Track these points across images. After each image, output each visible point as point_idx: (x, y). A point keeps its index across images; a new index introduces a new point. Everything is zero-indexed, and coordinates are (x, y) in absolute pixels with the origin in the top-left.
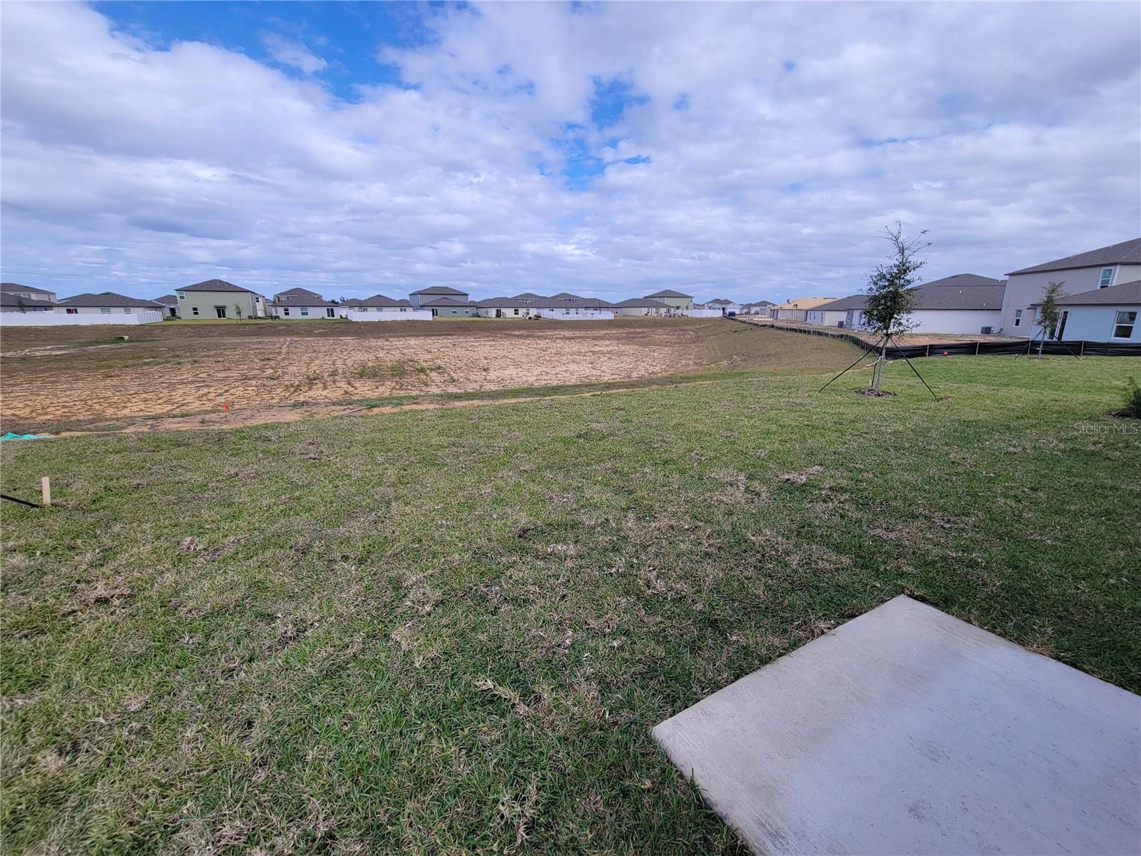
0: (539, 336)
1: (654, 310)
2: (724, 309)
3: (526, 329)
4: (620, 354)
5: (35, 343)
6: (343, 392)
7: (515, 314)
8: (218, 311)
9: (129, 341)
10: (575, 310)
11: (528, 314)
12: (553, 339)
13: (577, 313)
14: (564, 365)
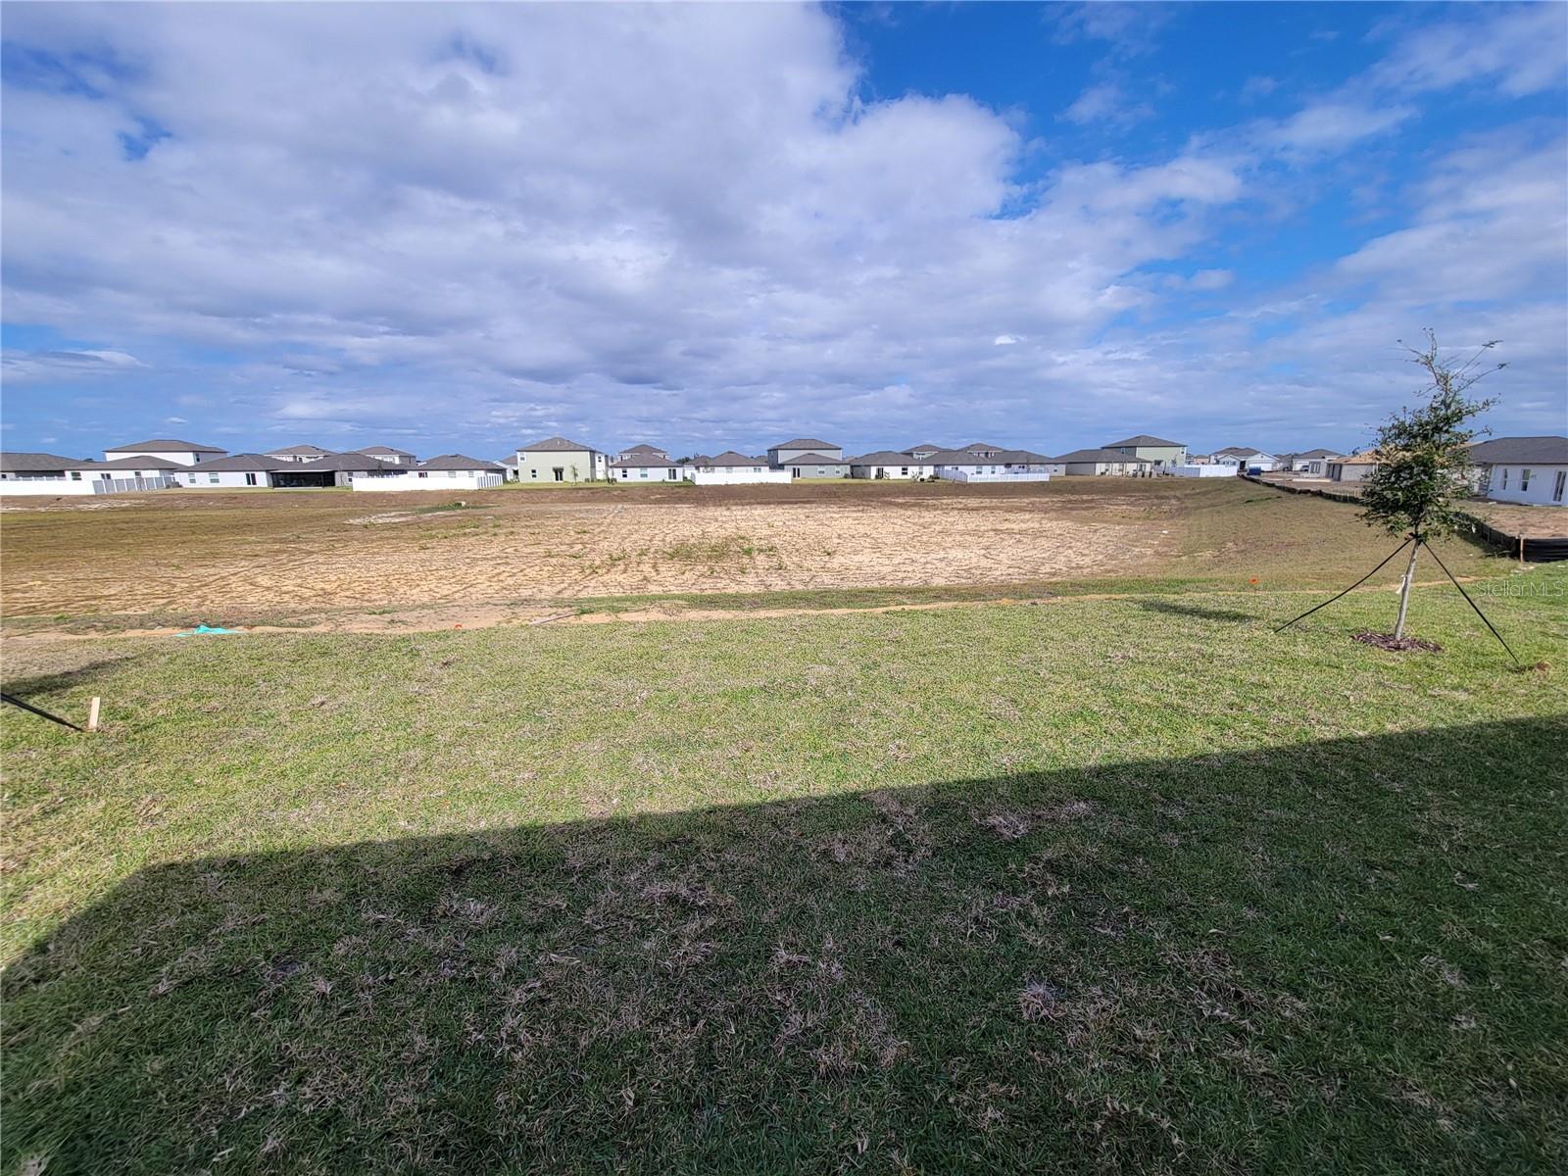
0: (928, 506)
1: (1116, 466)
2: (1243, 464)
3: (914, 495)
4: (1038, 534)
5: (384, 508)
6: (641, 578)
7: (903, 473)
8: (556, 473)
9: (466, 507)
10: (990, 467)
11: (921, 473)
12: (946, 510)
13: (993, 472)
14: (944, 549)
